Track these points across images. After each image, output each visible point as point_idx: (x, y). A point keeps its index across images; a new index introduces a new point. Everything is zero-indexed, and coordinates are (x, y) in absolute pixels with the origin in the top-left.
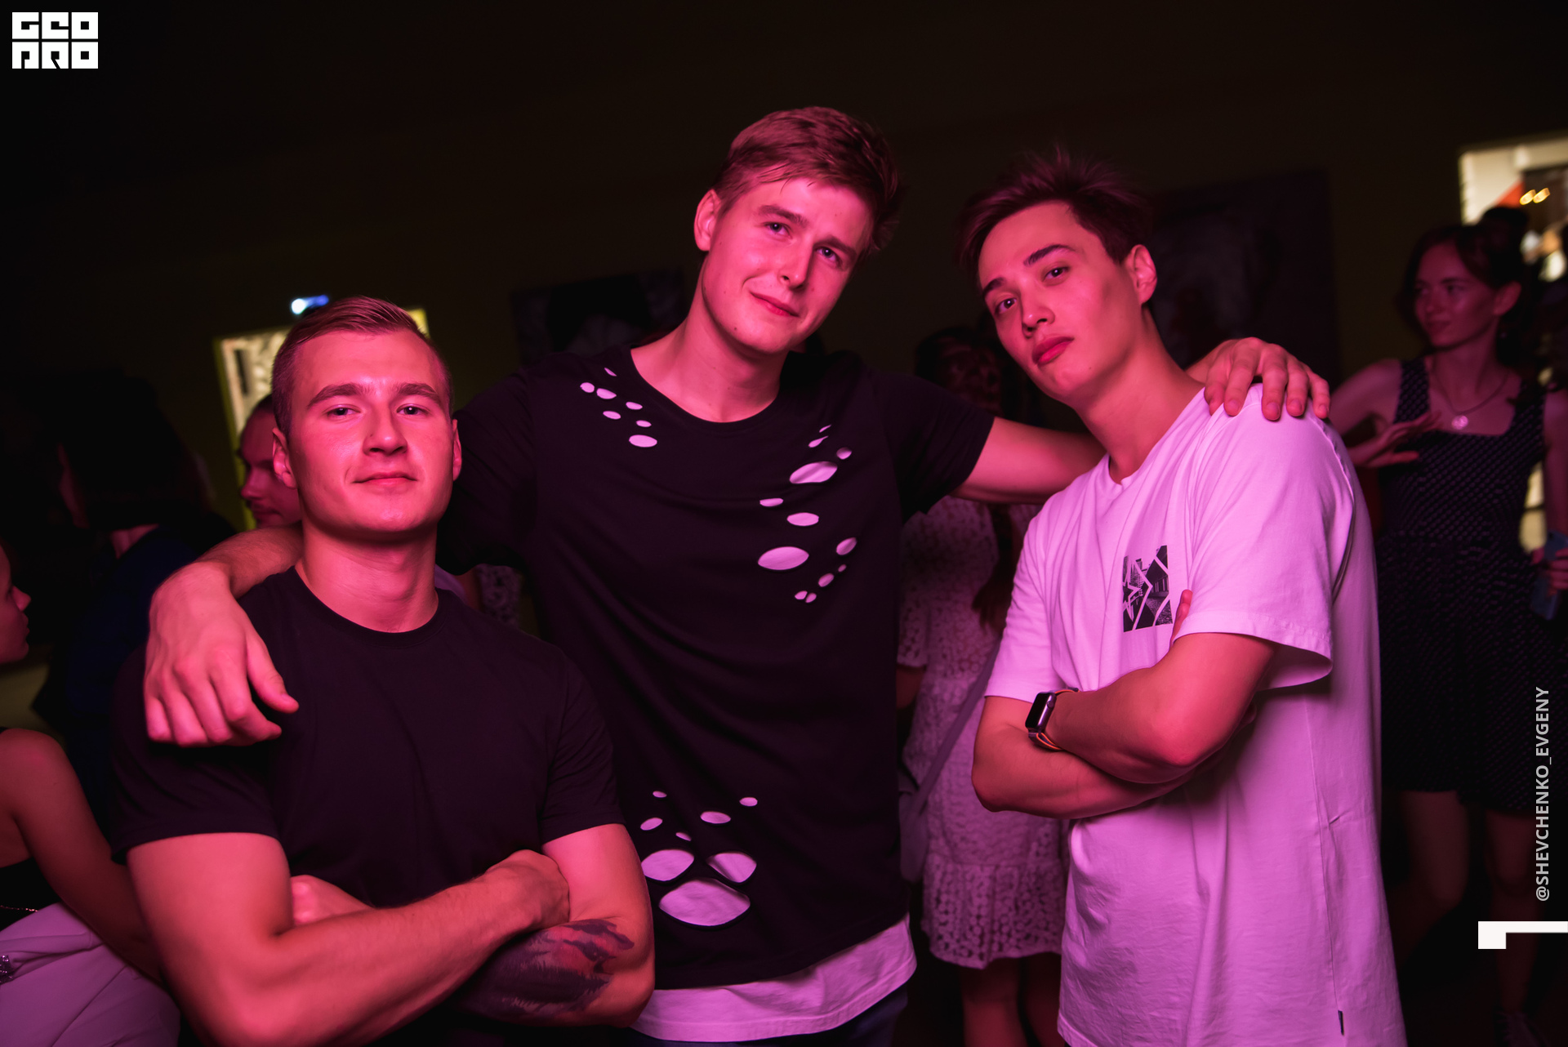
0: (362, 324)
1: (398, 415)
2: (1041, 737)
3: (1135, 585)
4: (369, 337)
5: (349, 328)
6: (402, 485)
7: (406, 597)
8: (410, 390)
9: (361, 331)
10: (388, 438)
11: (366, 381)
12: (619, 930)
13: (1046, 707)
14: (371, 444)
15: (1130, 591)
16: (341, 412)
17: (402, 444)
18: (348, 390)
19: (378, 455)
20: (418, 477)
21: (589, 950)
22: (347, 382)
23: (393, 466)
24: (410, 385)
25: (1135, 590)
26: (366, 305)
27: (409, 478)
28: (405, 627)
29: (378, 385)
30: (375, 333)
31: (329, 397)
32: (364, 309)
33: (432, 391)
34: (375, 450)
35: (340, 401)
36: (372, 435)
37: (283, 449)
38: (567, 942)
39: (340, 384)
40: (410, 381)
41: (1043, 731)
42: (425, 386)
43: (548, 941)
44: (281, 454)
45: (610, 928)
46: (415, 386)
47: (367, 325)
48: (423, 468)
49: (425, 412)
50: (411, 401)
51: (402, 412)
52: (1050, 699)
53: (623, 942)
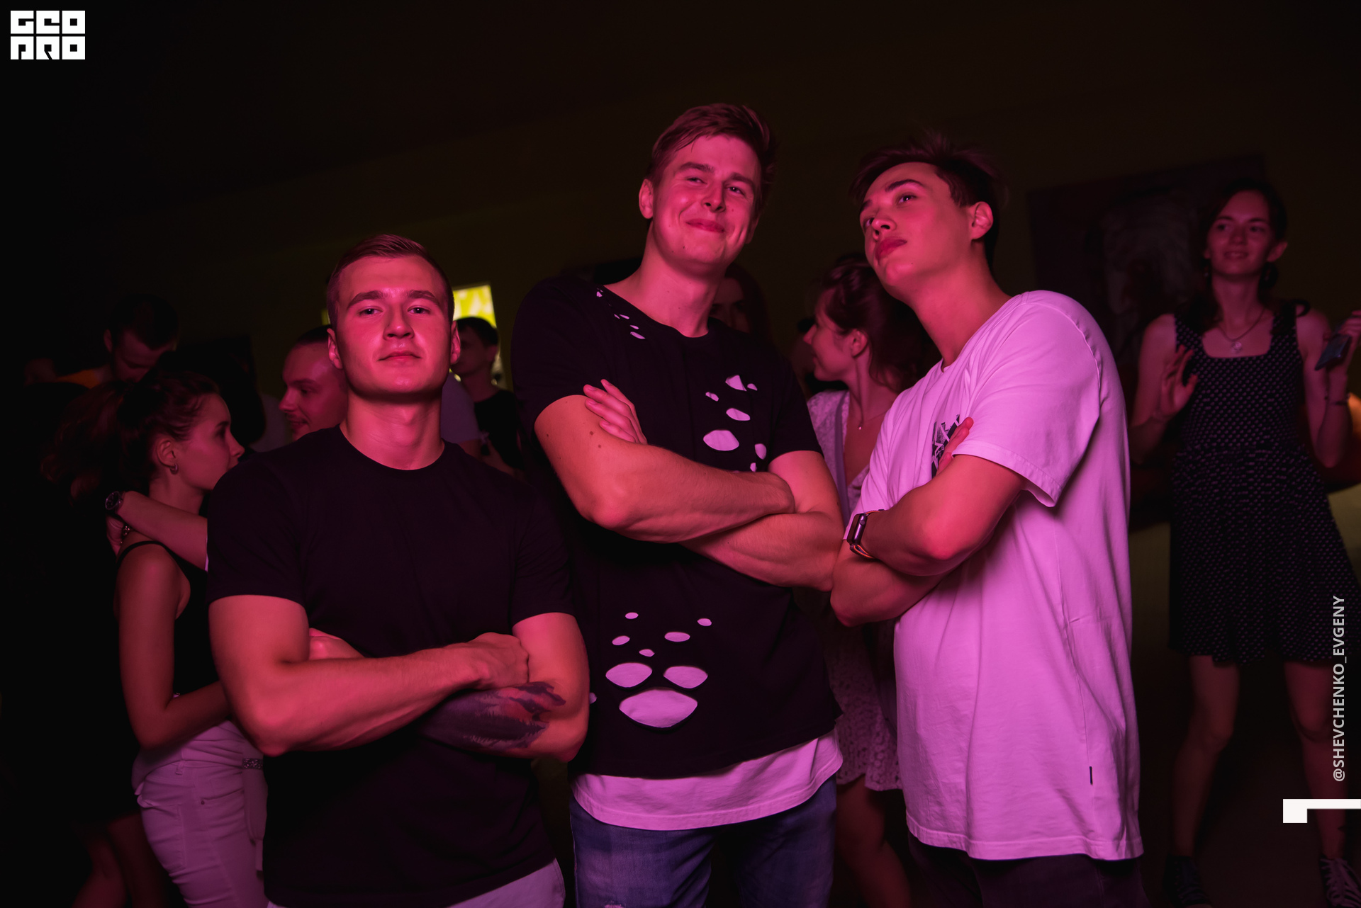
0: (384, 251)
1: (409, 313)
2: (857, 548)
3: (939, 442)
4: (389, 259)
5: (375, 254)
6: (410, 362)
7: (416, 444)
8: (417, 295)
9: (384, 256)
10: (399, 327)
11: (386, 290)
12: (555, 692)
13: (860, 525)
14: (389, 331)
15: (936, 447)
16: (369, 312)
17: (409, 331)
18: (373, 295)
19: (394, 339)
20: (421, 355)
21: (529, 706)
22: (372, 289)
23: (403, 346)
24: (416, 291)
25: (939, 445)
26: (389, 239)
27: (415, 356)
28: (414, 466)
29: (394, 293)
30: (392, 257)
31: (360, 300)
32: (386, 241)
33: (432, 296)
34: (391, 335)
35: (369, 304)
36: (388, 325)
37: (334, 343)
38: (512, 699)
39: (368, 291)
40: (416, 289)
41: (859, 543)
42: (427, 292)
43: (498, 697)
44: (334, 347)
45: (549, 690)
46: (420, 292)
47: (388, 251)
48: (425, 349)
49: (428, 312)
50: (418, 303)
51: (412, 311)
52: (862, 518)
53: (558, 700)
